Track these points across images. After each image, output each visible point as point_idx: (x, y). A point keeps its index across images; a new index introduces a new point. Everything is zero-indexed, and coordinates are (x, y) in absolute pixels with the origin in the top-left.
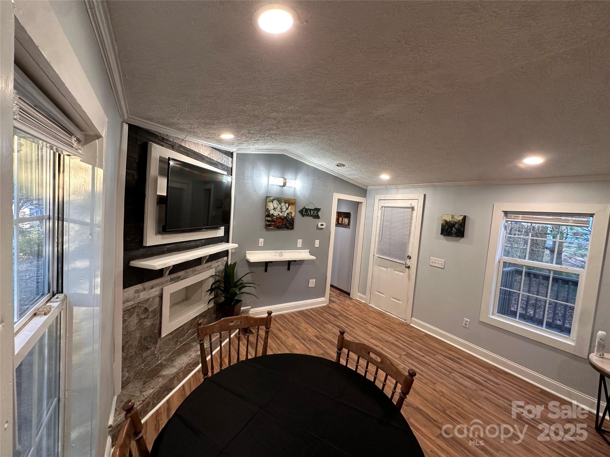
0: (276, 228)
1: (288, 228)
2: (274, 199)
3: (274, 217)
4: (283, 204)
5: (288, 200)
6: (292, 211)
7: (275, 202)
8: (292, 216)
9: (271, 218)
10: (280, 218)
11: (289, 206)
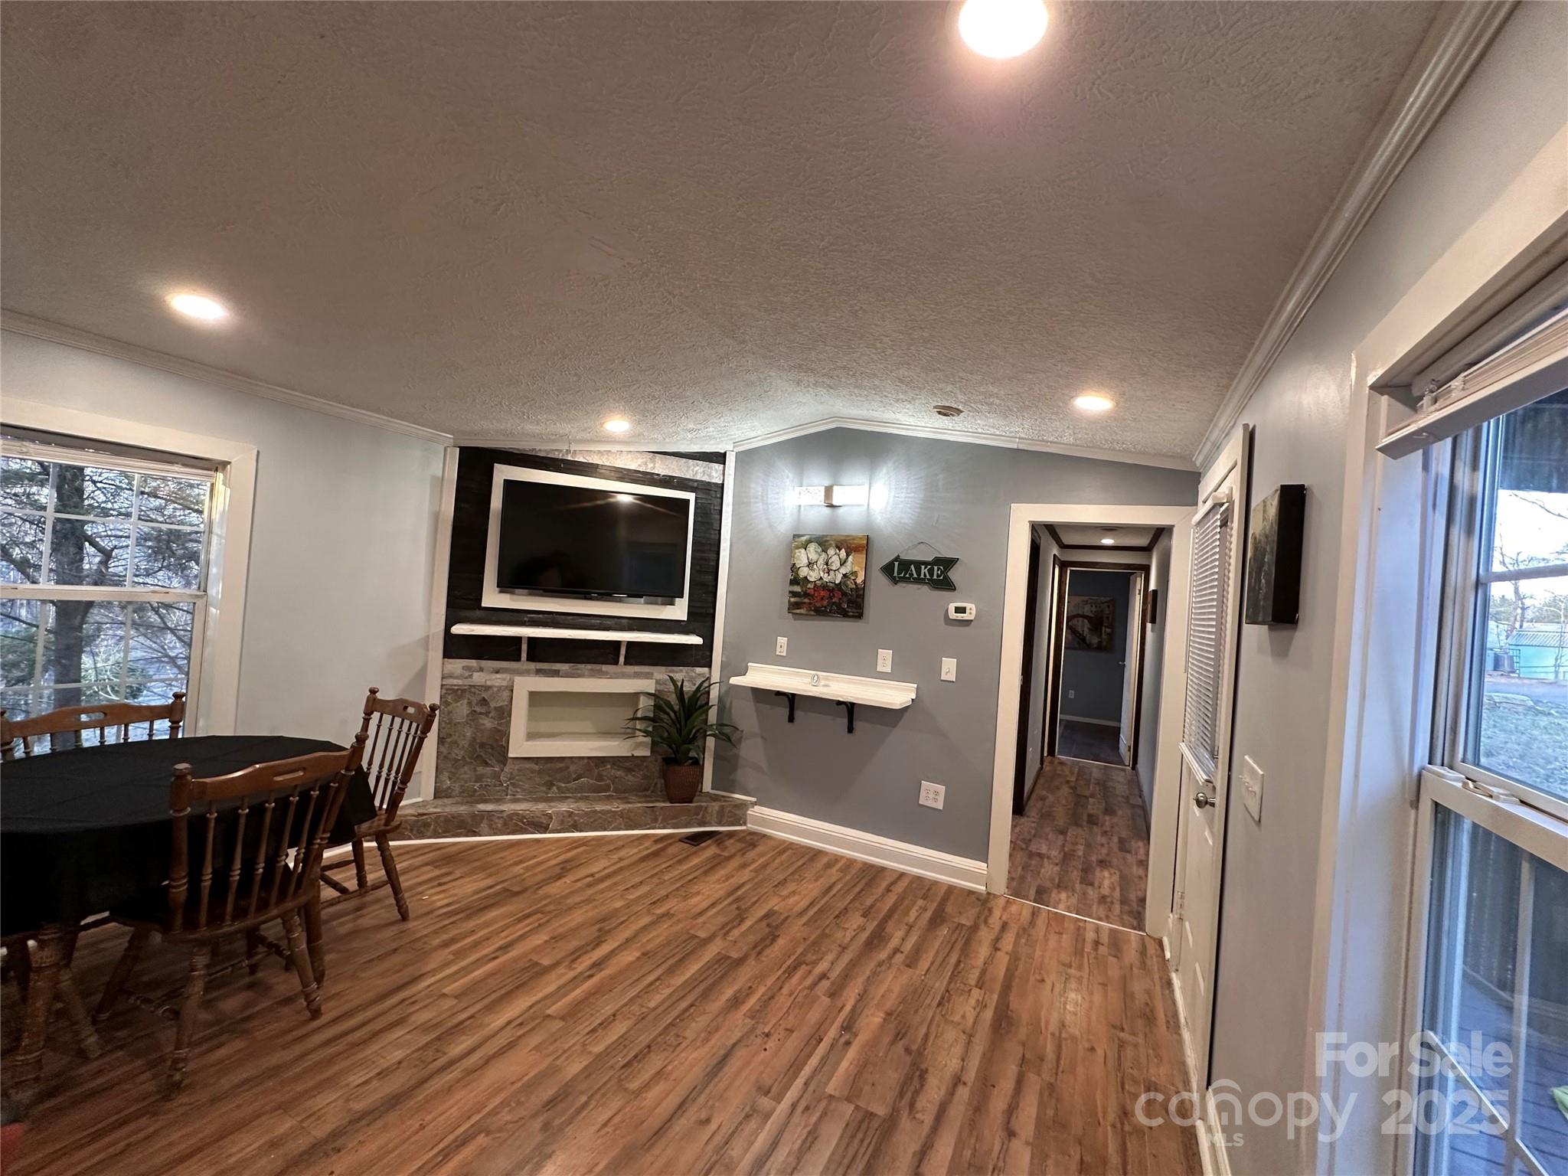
0: (812, 613)
1: (845, 614)
2: (810, 541)
3: (809, 586)
4: (831, 552)
5: (845, 541)
6: (856, 569)
7: (812, 547)
8: (855, 583)
9: (802, 588)
10: (825, 587)
11: (848, 556)
